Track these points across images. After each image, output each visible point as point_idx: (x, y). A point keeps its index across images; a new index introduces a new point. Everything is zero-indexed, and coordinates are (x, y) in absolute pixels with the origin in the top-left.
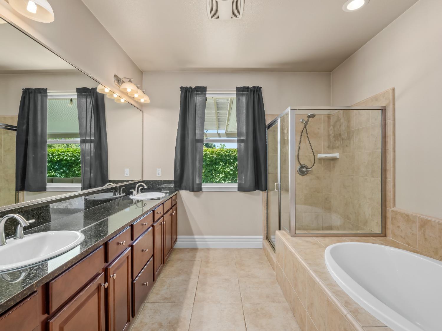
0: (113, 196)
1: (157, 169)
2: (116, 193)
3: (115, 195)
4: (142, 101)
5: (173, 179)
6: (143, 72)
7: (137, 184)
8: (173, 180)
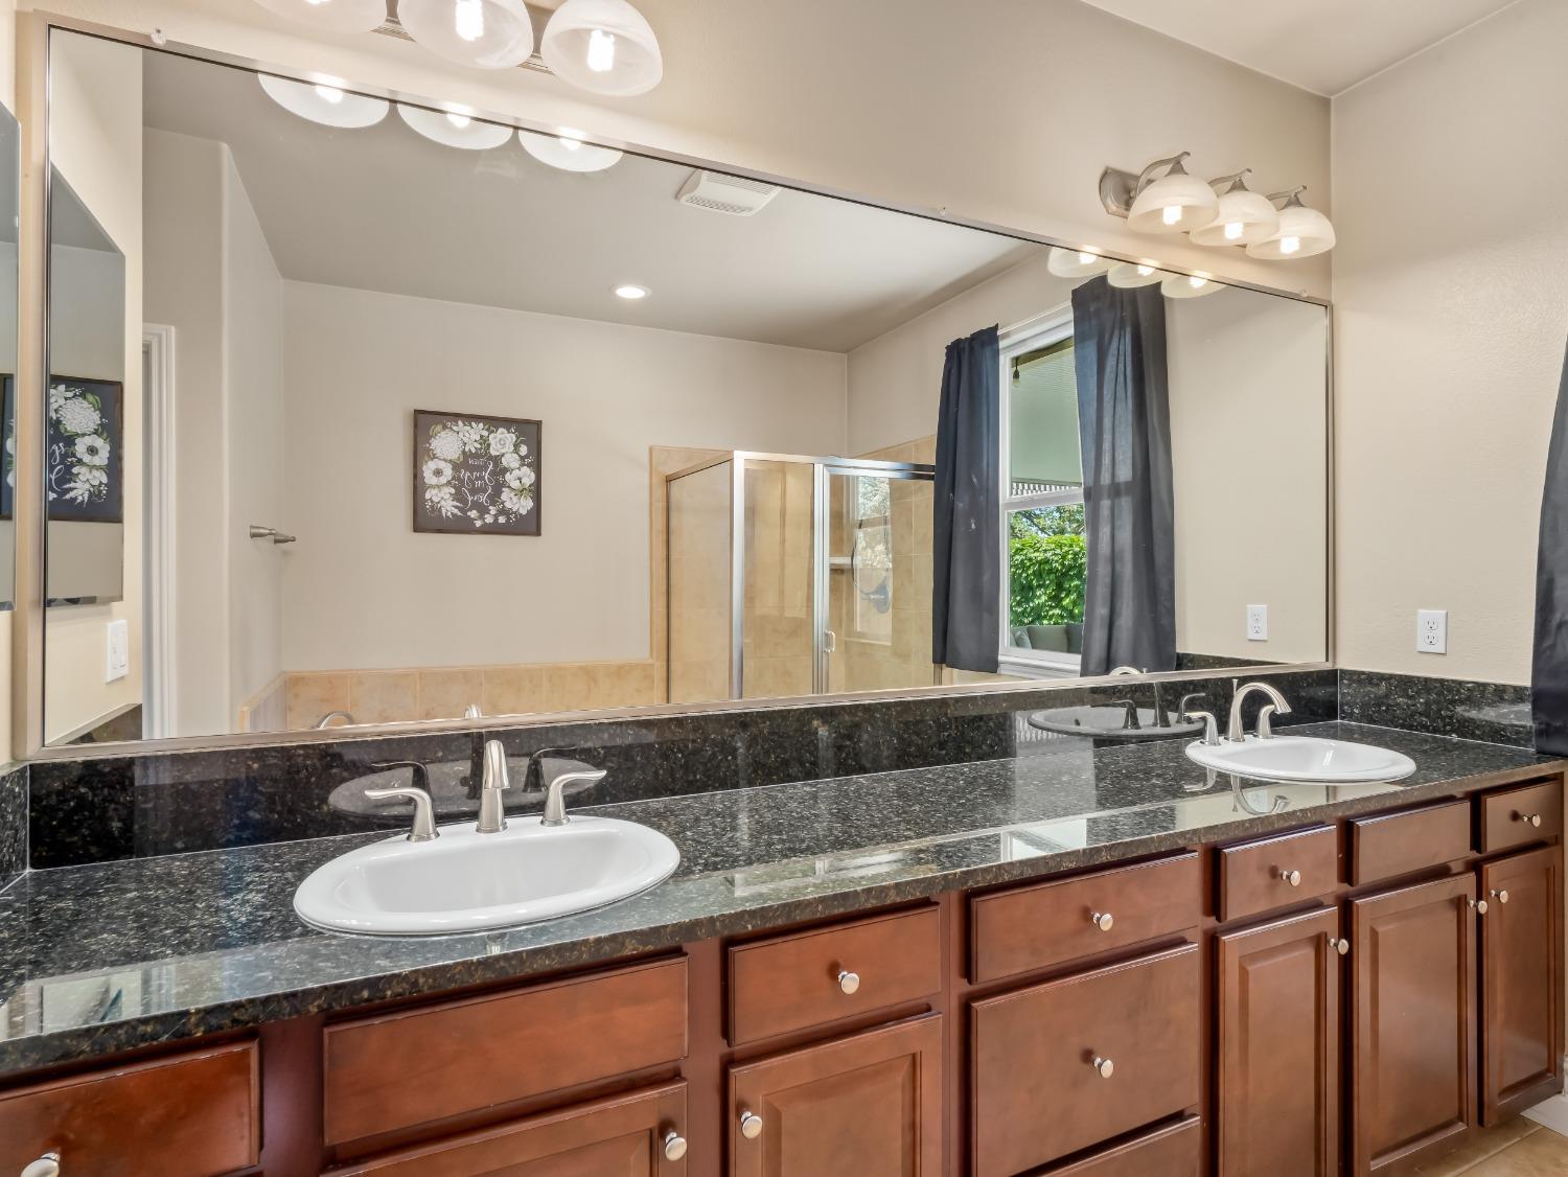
0: (1125, 727)
1: (1421, 611)
2: (1172, 716)
3: (1166, 723)
4: (1289, 247)
5: (1524, 679)
6: (1332, 98)
7: (1239, 686)
8: (1528, 684)
